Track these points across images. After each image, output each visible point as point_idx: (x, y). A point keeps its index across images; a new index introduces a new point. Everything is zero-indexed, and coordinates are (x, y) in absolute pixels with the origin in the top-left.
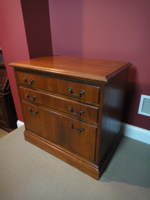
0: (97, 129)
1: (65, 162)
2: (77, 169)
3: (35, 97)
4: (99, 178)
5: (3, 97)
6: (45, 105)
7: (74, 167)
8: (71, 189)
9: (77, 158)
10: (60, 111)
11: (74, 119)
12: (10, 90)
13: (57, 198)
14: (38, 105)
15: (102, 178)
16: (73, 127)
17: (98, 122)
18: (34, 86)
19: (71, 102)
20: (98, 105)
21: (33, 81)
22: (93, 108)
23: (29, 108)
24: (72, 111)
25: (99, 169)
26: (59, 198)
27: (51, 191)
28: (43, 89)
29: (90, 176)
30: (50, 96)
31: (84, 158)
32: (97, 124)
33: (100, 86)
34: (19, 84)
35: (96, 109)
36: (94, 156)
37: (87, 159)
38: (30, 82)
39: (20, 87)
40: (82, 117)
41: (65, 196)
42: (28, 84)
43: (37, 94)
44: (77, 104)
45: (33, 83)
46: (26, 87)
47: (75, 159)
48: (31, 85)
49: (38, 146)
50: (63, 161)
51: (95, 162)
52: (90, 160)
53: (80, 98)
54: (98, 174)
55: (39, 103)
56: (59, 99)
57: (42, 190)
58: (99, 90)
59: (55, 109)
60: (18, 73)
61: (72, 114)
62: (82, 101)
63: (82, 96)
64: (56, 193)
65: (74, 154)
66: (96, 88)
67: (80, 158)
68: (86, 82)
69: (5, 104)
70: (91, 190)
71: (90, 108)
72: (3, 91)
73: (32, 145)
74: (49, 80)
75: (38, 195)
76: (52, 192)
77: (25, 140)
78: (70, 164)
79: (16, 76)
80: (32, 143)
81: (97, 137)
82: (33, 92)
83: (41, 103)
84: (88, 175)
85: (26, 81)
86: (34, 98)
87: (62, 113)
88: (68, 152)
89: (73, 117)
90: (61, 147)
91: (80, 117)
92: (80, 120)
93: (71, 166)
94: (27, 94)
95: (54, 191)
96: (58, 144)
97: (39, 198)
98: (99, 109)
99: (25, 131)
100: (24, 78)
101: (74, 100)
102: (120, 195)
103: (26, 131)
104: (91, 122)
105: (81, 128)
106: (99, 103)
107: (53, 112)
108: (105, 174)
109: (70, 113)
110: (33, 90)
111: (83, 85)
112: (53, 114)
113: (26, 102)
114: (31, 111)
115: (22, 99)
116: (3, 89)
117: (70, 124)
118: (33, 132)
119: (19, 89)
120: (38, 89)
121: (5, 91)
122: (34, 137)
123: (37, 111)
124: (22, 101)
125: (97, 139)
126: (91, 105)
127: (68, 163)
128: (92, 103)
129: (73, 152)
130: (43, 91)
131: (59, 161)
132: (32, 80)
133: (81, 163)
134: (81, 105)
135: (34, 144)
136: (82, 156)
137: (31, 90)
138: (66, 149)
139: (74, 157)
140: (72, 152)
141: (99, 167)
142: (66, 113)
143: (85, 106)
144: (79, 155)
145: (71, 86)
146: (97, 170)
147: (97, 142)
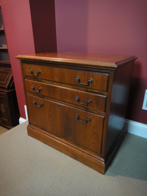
0: (104, 119)
1: (69, 156)
2: (81, 163)
3: (41, 89)
4: (105, 172)
5: (7, 94)
6: (51, 97)
7: (78, 161)
8: (77, 183)
9: (82, 151)
10: (67, 102)
11: (80, 110)
12: (13, 87)
13: (62, 191)
14: (43, 97)
15: (108, 172)
16: (79, 118)
17: (105, 112)
18: (40, 78)
19: (78, 92)
20: (107, 93)
21: (39, 73)
22: (101, 97)
23: (34, 101)
24: (79, 101)
25: (105, 162)
26: (63, 191)
27: (55, 184)
28: (49, 79)
29: (95, 170)
30: (56, 87)
31: (89, 151)
32: (105, 113)
33: (109, 73)
34: (24, 77)
35: (104, 97)
36: (100, 149)
37: (92, 152)
38: (37, 74)
39: (25, 79)
40: (89, 107)
41: (70, 189)
42: (35, 76)
43: (43, 85)
44: (84, 93)
45: (39, 74)
46: (32, 79)
47: (80, 153)
48: (37, 77)
49: (41, 141)
50: (66, 156)
51: (101, 155)
52: (96, 153)
53: (88, 87)
54: (104, 167)
55: (44, 95)
56: (66, 90)
57: (46, 183)
58: (108, 77)
59: (61, 100)
60: (25, 65)
61: (78, 104)
62: (89, 90)
63: (90, 84)
64: (61, 186)
65: (79, 147)
66: (105, 75)
67: (85, 152)
68: (94, 70)
69: (8, 101)
70: (97, 184)
71: (98, 97)
72: (7, 87)
73: (35, 140)
74: (57, 70)
75: (42, 188)
76: (57, 185)
77: (28, 135)
78: (74, 159)
79: (22, 69)
80: (35, 138)
81: (104, 127)
82: (39, 83)
83: (46, 95)
84: (94, 169)
85: (32, 72)
86: (39, 90)
87: (68, 104)
88: (72, 145)
89: (80, 108)
90: (65, 140)
91: (87, 107)
92: (87, 110)
93: (76, 161)
94: (32, 86)
95: (59, 185)
96: (62, 138)
97: (43, 191)
98: (107, 97)
99: (28, 126)
100: (30, 70)
101: (81, 90)
102: (127, 189)
103: (30, 125)
104: (97, 112)
105: (88, 119)
106: (107, 91)
107: (59, 104)
108: (110, 169)
109: (76, 103)
110: (38, 82)
111: (91, 73)
112: (58, 105)
113: (31, 95)
114: (36, 103)
115: (27, 92)
116: (7, 86)
117: (76, 115)
118: (37, 126)
119: (24, 82)
120: (44, 81)
121: (9, 88)
122: (38, 131)
123: (42, 103)
124: (27, 94)
125: (104, 129)
126: (99, 93)
127: (72, 158)
128: (100, 92)
129: (78, 145)
130: (49, 83)
131: (63, 155)
132: (39, 71)
133: (86, 157)
134: (88, 94)
135: (37, 139)
136: (87, 149)
137: (37, 82)
138: (70, 142)
139: (79, 151)
140: (76, 146)
141: (105, 160)
142: (72, 104)
143: (92, 95)
144: (85, 148)
145: (79, 75)
146: (103, 163)
147: (104, 132)
